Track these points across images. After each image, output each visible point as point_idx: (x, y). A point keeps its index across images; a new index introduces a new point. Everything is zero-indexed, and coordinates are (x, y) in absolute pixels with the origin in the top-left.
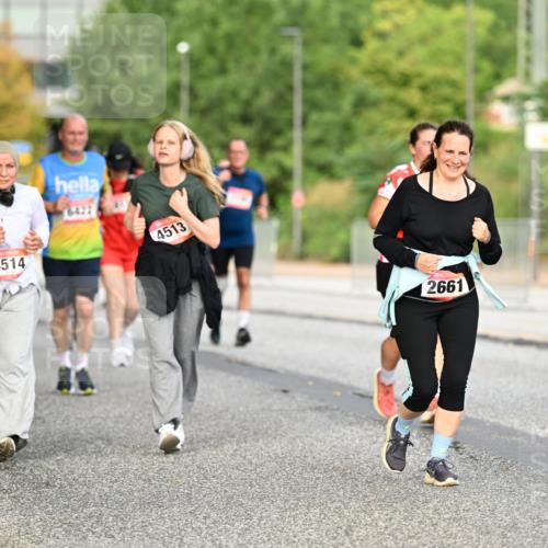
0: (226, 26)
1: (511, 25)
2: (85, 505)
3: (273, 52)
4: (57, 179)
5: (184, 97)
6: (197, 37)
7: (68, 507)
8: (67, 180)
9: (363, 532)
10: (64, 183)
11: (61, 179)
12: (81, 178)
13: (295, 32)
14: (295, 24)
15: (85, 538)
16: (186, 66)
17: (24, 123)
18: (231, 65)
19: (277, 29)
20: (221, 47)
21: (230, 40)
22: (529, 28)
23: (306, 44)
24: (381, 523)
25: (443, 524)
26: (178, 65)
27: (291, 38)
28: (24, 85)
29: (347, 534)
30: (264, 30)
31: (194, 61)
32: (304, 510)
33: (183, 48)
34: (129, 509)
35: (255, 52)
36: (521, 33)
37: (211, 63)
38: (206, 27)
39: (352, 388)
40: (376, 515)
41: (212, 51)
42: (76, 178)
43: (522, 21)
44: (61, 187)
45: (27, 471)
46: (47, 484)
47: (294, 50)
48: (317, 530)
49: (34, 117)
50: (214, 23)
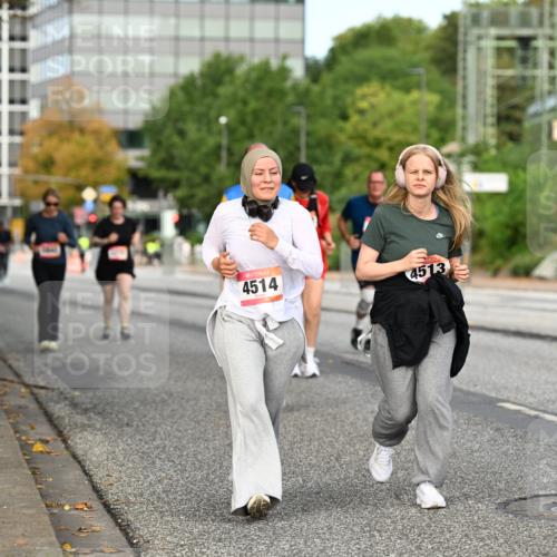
0: (253, 105)
1: (452, 104)
2: (154, 440)
3: (286, 123)
5: (224, 154)
6: (232, 112)
7: (141, 440)
9: (348, 459)
13: (301, 109)
14: (300, 103)
15: (154, 463)
16: (225, 133)
17: (113, 173)
18: (256, 132)
19: (289, 107)
20: (249, 119)
21: (256, 114)
22: (465, 107)
23: (309, 117)
24: (361, 453)
25: (404, 453)
26: (220, 133)
27: (299, 114)
28: (113, 146)
29: (337, 459)
30: (280, 108)
31: (230, 129)
32: (306, 443)
33: (223, 120)
34: (185, 442)
35: (274, 123)
36: (459, 111)
37: (242, 130)
38: (239, 106)
39: (340, 357)
40: (357, 446)
41: (243, 122)
43: (460, 102)
45: (114, 416)
46: (128, 425)
47: (300, 122)
48: (316, 457)
49: (119, 169)
50: (245, 103)
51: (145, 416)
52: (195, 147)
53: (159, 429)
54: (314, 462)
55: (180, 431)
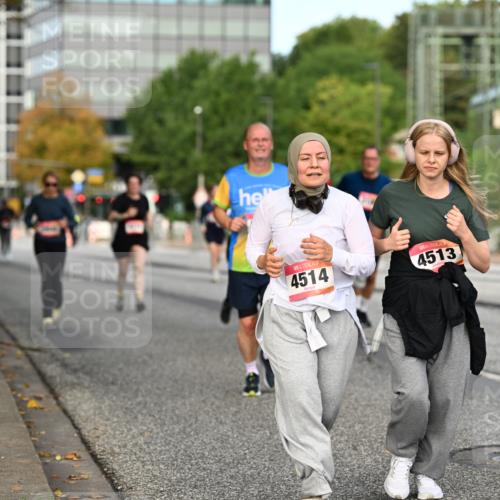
0: (225, 96)
1: (403, 96)
4: (241, 191)
5: (199, 141)
6: (207, 103)
8: (251, 192)
10: (247, 195)
11: (244, 192)
12: (265, 190)
13: (269, 101)
14: (268, 95)
16: (200, 121)
17: (99, 157)
19: (257, 98)
20: (222, 109)
21: (228, 105)
22: (415, 97)
23: (276, 108)
26: (195, 121)
27: (265, 105)
28: (99, 134)
30: (249, 99)
31: (204, 118)
33: (198, 110)
35: (243, 112)
36: (410, 101)
37: (215, 120)
38: (212, 97)
41: (215, 111)
42: (260, 190)
44: (245, 199)
45: (100, 375)
47: (268, 111)
49: (105, 153)
50: (217, 94)
51: (128, 375)
52: (173, 134)
53: (141, 388)
55: (159, 389)
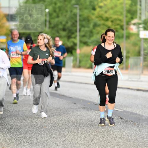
0: (59, 4)
1: (136, 4)
2: (21, 134)
3: (71, 11)
6: (51, 7)
7: (16, 134)
9: (96, 141)
13: (77, 6)
15: (21, 143)
16: (48, 16)
17: (4, 31)
18: (60, 15)
19: (73, 5)
20: (57, 10)
21: (60, 8)
22: (140, 5)
23: (80, 10)
25: (117, 139)
26: (46, 15)
27: (76, 8)
28: (4, 20)
29: (92, 142)
30: (69, 6)
32: (80, 135)
33: (47, 10)
35: (67, 11)
36: (138, 6)
38: (53, 5)
39: (93, 102)
40: (100, 136)
41: (55, 11)
44: (11, 48)
45: (5, 125)
46: (11, 128)
47: (77, 11)
48: (83, 141)
49: (7, 29)
50: (56, 4)
51: (17, 125)
53: (23, 130)
54: (83, 142)
55: (31, 131)
